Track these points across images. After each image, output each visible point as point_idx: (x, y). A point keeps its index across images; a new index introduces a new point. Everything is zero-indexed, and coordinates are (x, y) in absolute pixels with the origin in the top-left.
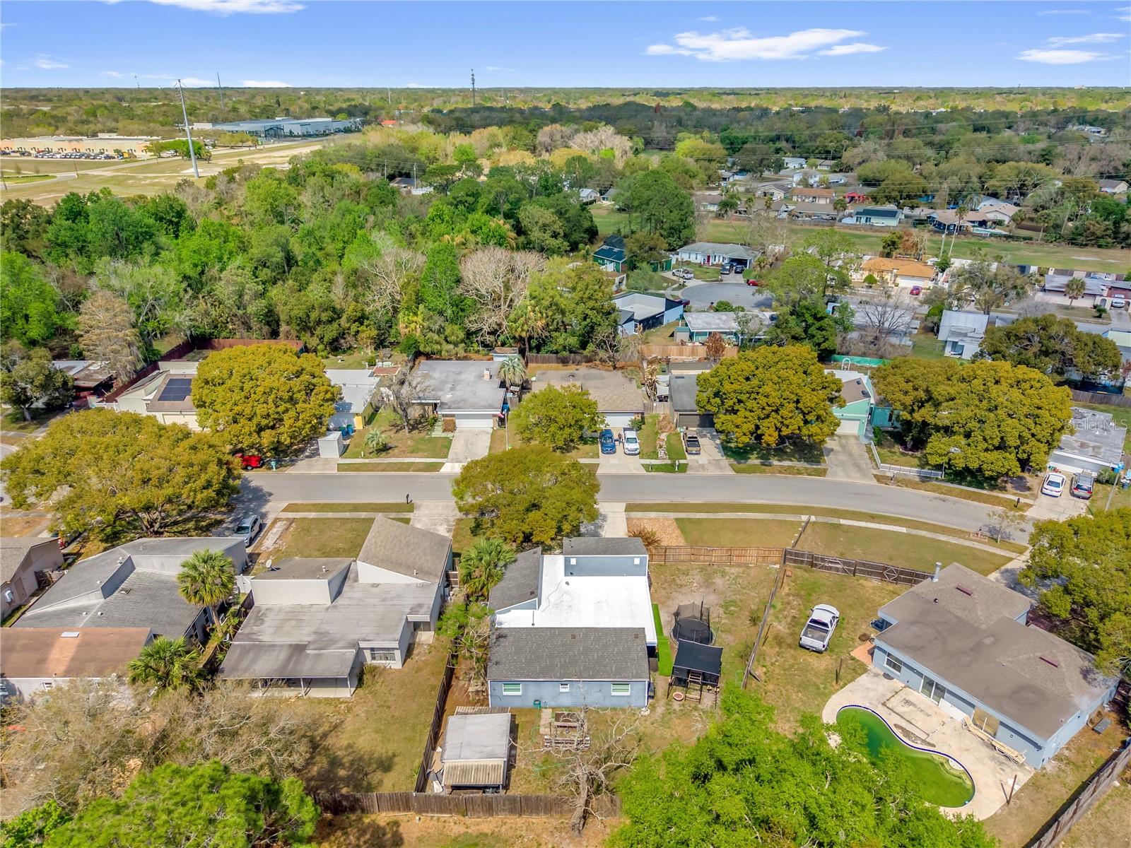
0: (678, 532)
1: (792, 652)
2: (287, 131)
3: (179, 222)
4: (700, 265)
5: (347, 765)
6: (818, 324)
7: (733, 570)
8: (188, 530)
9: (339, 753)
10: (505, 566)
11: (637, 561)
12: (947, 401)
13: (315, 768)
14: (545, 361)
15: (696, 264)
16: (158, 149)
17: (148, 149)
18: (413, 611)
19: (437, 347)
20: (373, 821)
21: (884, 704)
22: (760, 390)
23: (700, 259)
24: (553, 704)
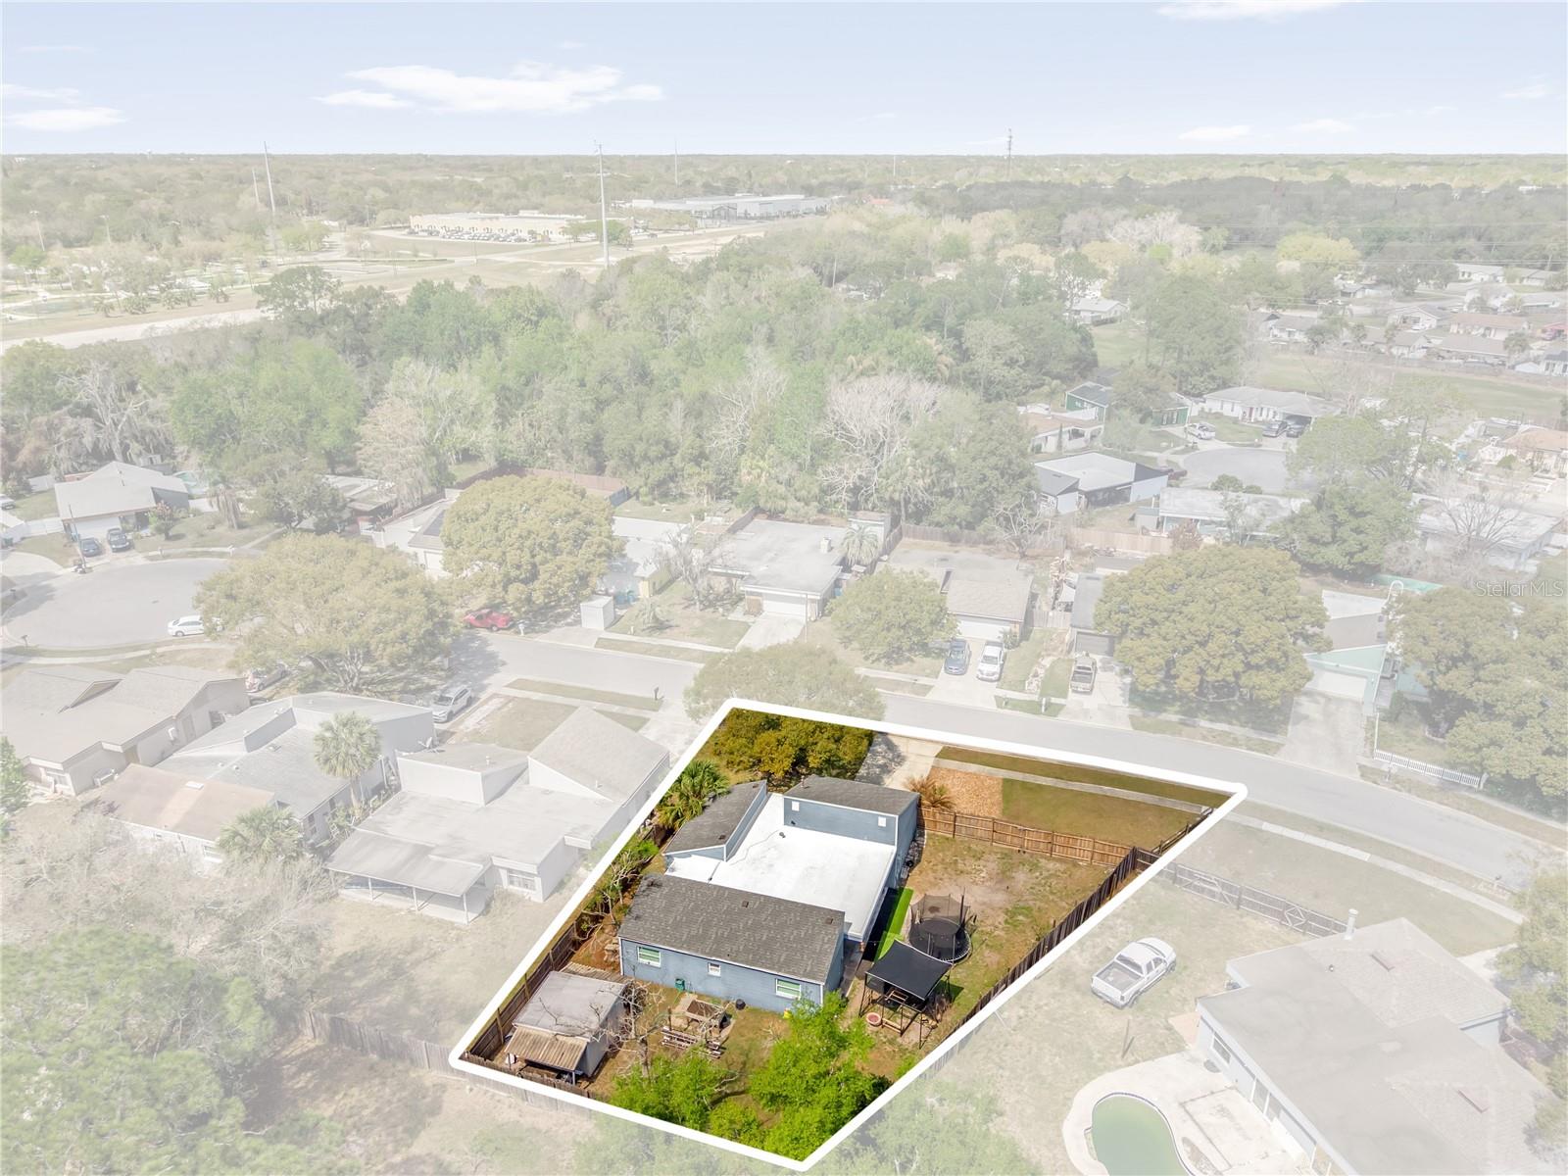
0: (998, 797)
1: (1078, 997)
2: (740, 211)
3: (538, 322)
4: (1235, 421)
5: (424, 1003)
6: (1354, 523)
7: (1051, 865)
8: (391, 692)
9: (423, 988)
10: (714, 797)
11: (882, 822)
12: (1495, 662)
13: (388, 999)
14: (925, 536)
15: (1230, 418)
16: (576, 231)
17: (564, 231)
18: (573, 833)
19: (782, 503)
20: (419, 1077)
21: (1182, 1105)
22: (1185, 609)
23: (1238, 412)
24: (700, 989)
